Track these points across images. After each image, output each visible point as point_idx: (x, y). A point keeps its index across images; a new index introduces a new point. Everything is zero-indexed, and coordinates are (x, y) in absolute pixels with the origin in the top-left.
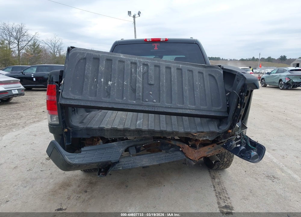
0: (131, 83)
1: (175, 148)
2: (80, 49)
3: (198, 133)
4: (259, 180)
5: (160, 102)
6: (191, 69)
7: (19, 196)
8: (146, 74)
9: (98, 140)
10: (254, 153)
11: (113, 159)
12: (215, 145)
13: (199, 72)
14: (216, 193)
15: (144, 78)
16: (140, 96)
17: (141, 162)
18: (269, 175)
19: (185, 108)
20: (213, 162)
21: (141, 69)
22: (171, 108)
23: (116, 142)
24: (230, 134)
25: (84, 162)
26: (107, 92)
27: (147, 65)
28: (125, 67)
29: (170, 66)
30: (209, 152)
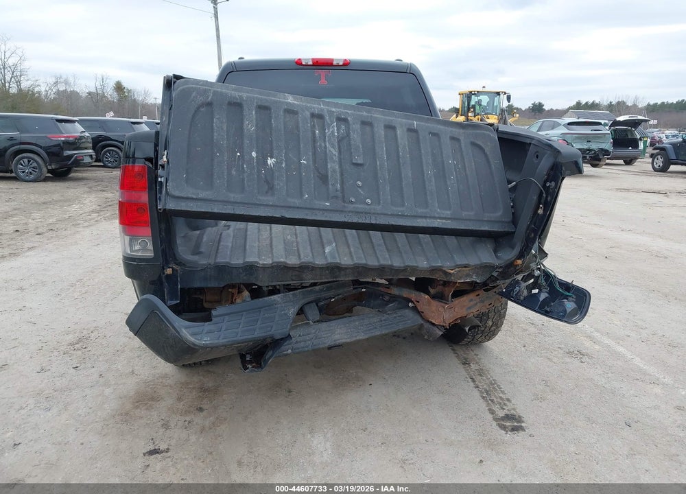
0: (315, 162)
1: (397, 303)
2: (197, 82)
3: (457, 269)
4: (555, 360)
5: (379, 203)
6: (435, 132)
7: (42, 431)
8: (343, 141)
9: (240, 292)
10: (570, 305)
11: (277, 331)
12: (481, 292)
13: (452, 138)
14: (481, 392)
15: (342, 150)
16: (337, 191)
17: (330, 336)
18: (571, 350)
19: (433, 215)
20: (467, 329)
21: (333, 129)
22: (403, 216)
23: (277, 294)
24: (517, 268)
25: (222, 341)
26: (267, 182)
27: (345, 120)
28: (300, 125)
29: (393, 125)
30: (470, 308)
